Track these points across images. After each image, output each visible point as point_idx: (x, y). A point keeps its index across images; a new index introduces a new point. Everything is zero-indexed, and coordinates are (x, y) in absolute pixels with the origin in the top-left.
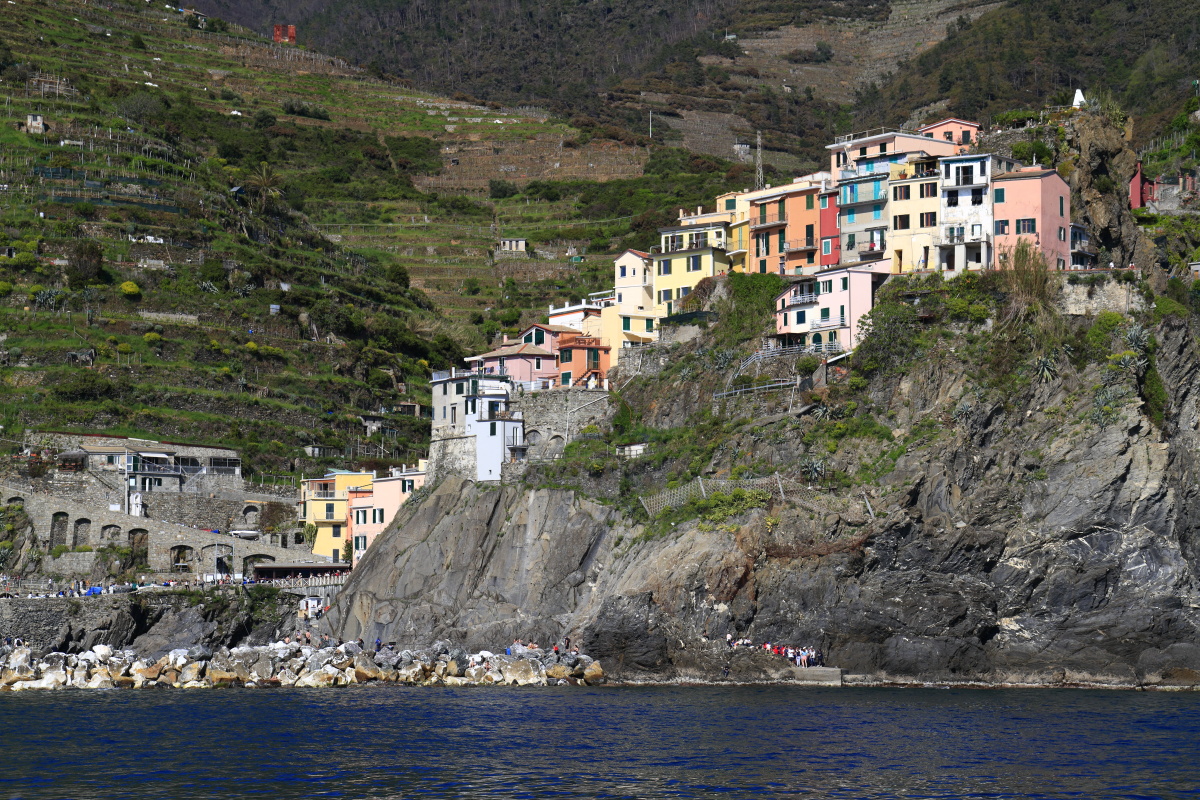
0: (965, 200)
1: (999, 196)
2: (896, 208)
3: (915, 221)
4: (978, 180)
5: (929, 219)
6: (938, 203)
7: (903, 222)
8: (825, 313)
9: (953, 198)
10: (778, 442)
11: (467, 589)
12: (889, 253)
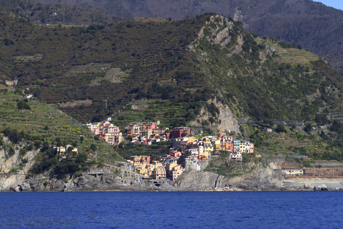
0: (247, 145)
1: (250, 145)
2: (241, 146)
3: (242, 147)
4: (248, 144)
5: (244, 147)
6: (245, 146)
7: (241, 147)
8: (238, 156)
9: (246, 145)
10: (240, 169)
11: (198, 181)
12: (240, 150)
